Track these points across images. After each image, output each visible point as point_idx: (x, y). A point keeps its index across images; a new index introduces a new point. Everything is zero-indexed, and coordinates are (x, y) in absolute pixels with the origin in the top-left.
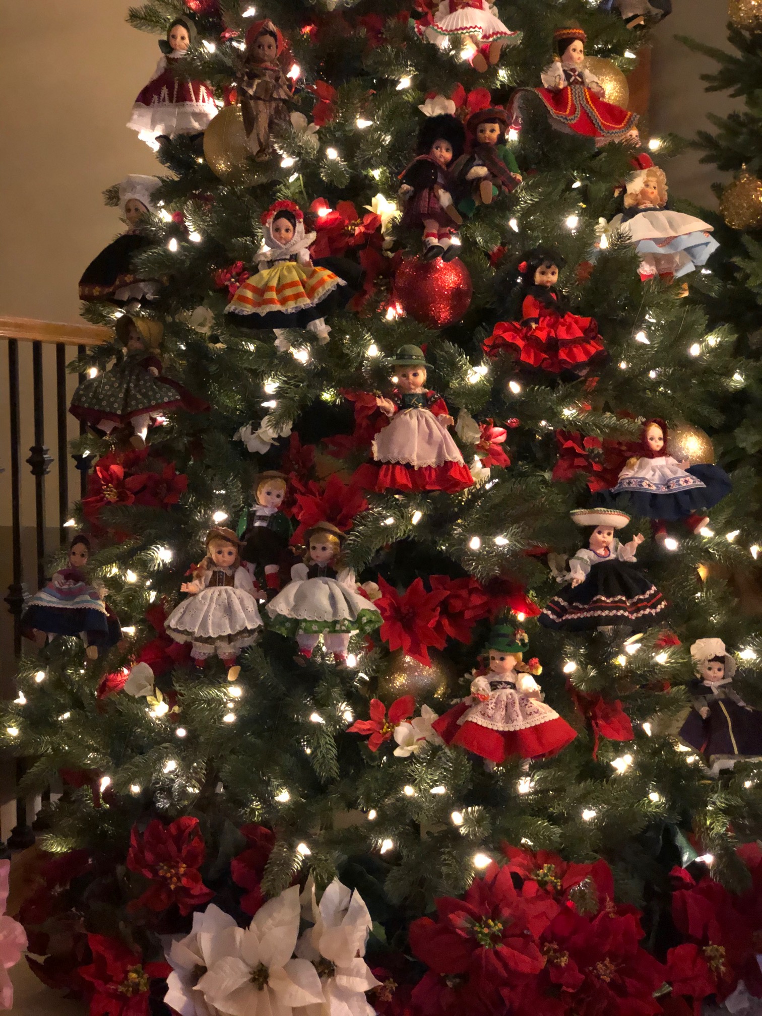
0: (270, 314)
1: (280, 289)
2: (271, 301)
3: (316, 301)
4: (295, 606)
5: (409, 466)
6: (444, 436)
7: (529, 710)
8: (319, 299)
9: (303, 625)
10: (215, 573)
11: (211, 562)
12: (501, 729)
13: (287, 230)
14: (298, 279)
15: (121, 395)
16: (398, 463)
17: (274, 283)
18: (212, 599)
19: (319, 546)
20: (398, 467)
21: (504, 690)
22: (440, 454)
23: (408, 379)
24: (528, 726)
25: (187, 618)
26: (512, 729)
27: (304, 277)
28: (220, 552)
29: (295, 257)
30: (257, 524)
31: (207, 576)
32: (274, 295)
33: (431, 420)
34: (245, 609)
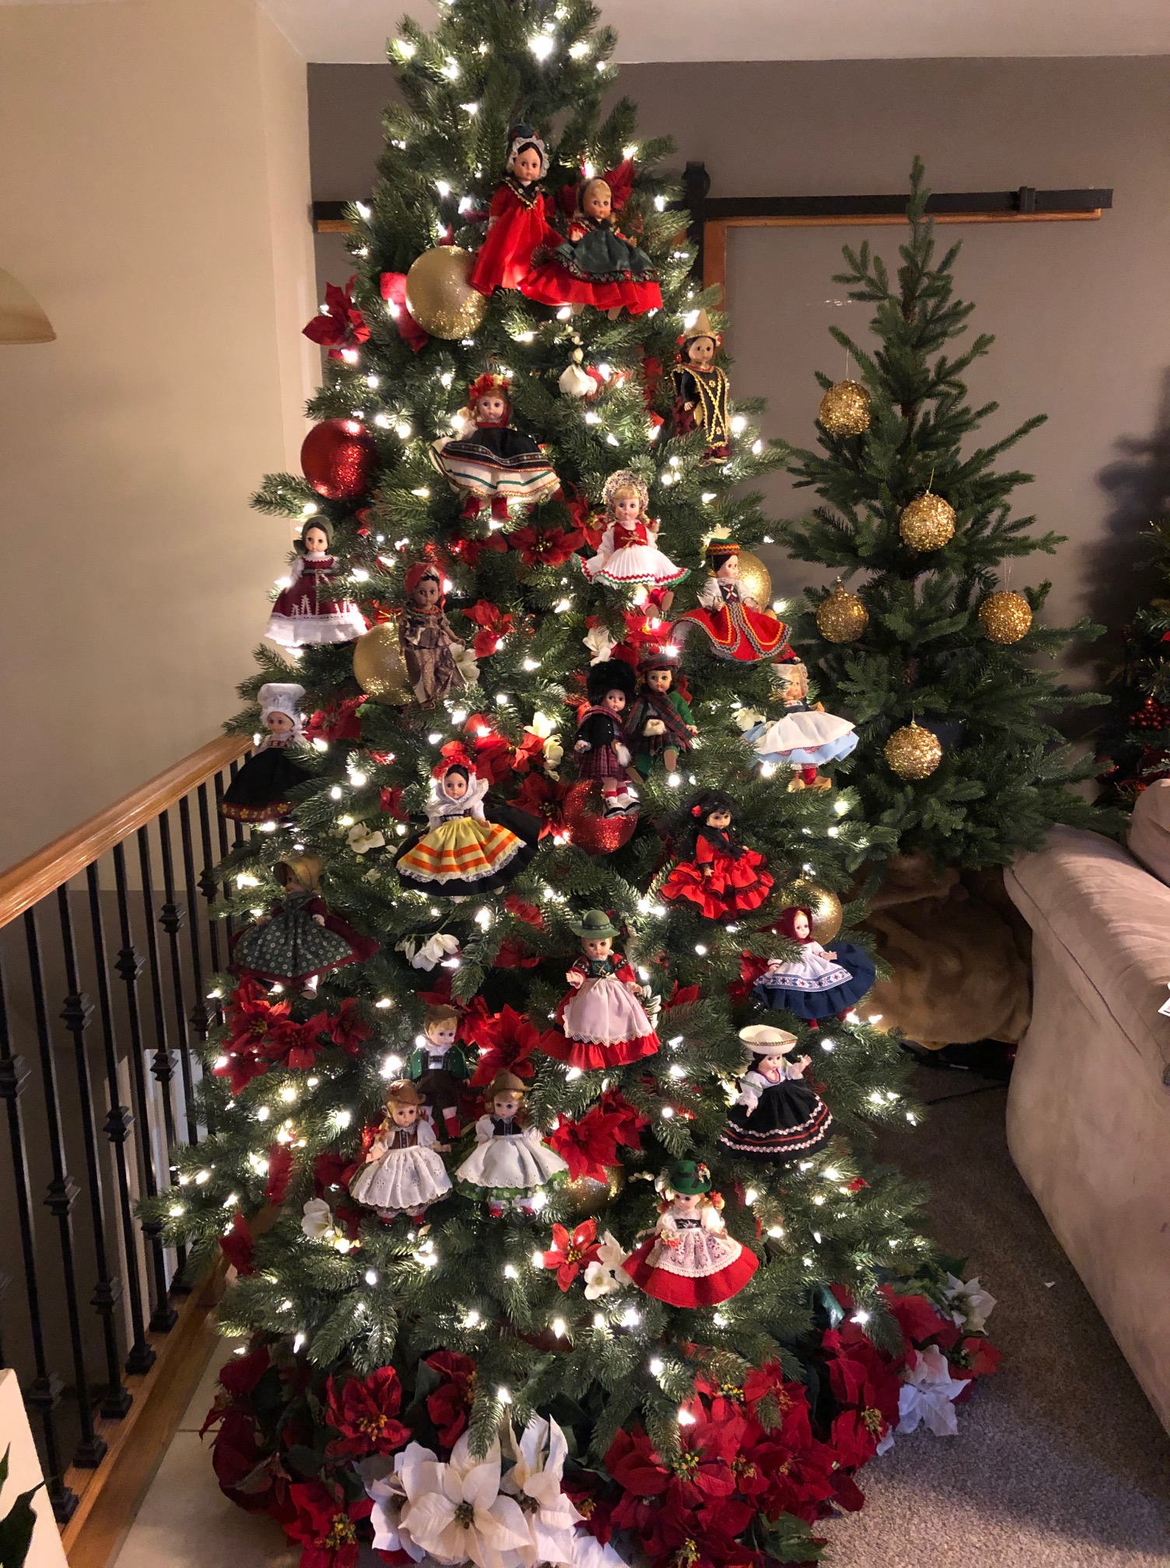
0: (450, 882)
1: (459, 853)
2: (449, 868)
3: (497, 868)
4: (485, 1171)
5: (601, 1045)
6: (633, 1007)
7: (716, 1252)
8: (501, 865)
9: (495, 1192)
10: (397, 1133)
11: (392, 1122)
12: (692, 1276)
13: (460, 785)
14: (476, 842)
15: (290, 954)
16: (591, 1042)
17: (451, 846)
18: (398, 1166)
19: (505, 1105)
20: (591, 1047)
21: (691, 1230)
22: (630, 1029)
23: (596, 949)
24: (717, 1270)
25: (376, 1191)
26: (702, 1275)
27: (483, 839)
28: (401, 1113)
29: (468, 813)
30: (432, 1066)
31: (389, 1138)
32: (452, 861)
33: (619, 991)
34: (432, 1173)
